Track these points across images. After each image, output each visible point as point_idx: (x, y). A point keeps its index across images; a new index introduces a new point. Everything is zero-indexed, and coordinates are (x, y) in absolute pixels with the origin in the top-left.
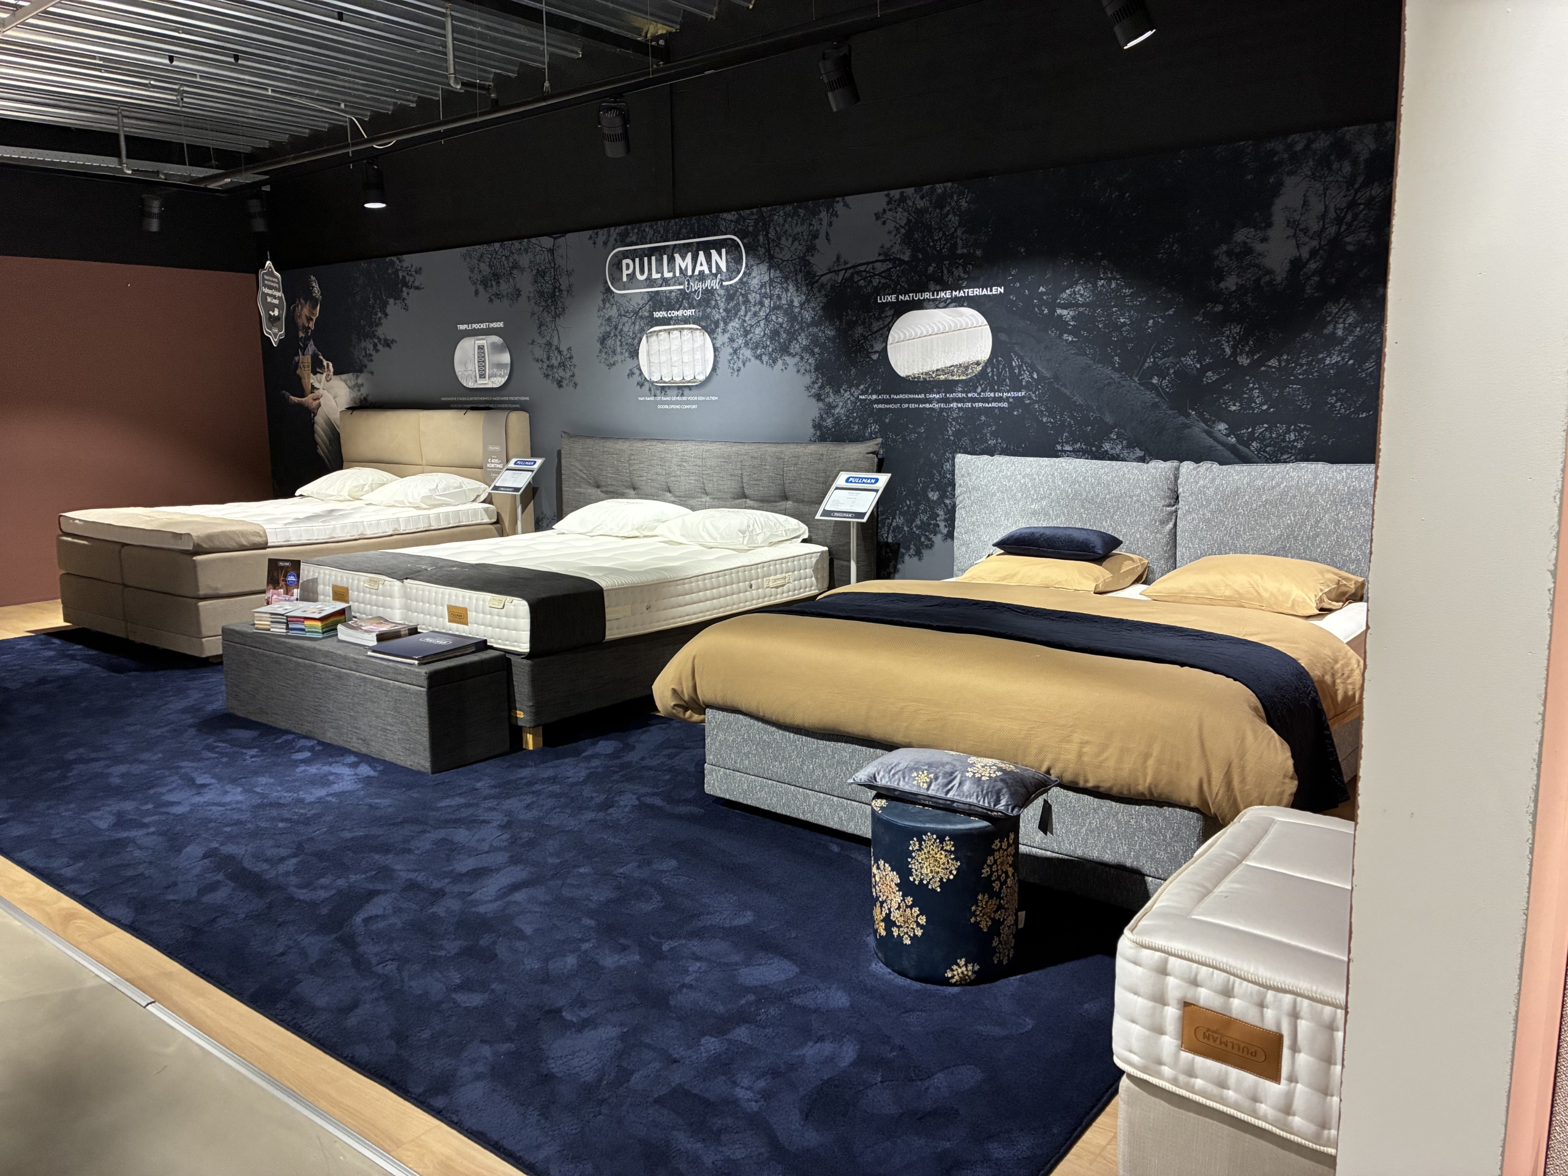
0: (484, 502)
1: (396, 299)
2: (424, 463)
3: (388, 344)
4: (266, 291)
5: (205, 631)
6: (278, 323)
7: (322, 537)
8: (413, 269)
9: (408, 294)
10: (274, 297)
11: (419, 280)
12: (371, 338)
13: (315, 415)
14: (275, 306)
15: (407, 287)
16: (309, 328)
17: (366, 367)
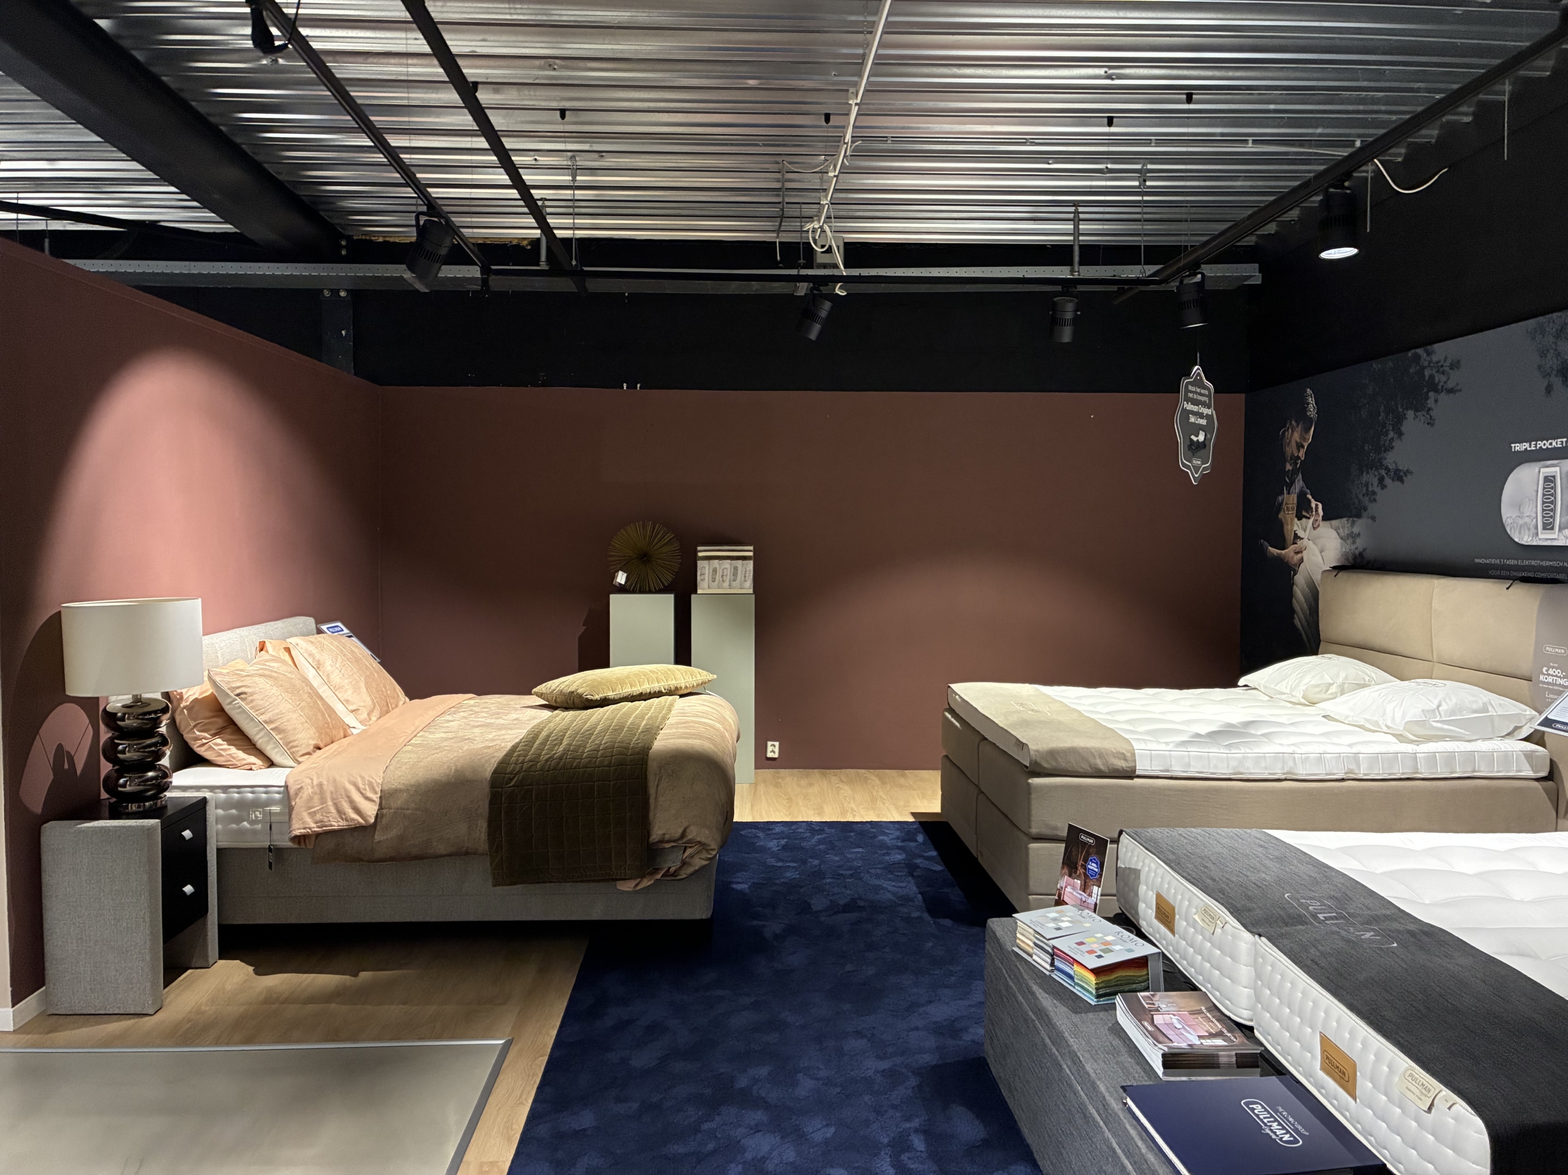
0: (1526, 739)
1: (1416, 410)
2: (1435, 659)
3: (1399, 476)
4: (1189, 407)
5: (1033, 885)
6: (1203, 452)
7: (1223, 771)
8: (1448, 363)
9: (1436, 401)
10: (1201, 415)
11: (1454, 379)
12: (1377, 469)
13: (1295, 574)
14: (1201, 428)
15: (1436, 391)
16: (1298, 458)
17: (1365, 509)
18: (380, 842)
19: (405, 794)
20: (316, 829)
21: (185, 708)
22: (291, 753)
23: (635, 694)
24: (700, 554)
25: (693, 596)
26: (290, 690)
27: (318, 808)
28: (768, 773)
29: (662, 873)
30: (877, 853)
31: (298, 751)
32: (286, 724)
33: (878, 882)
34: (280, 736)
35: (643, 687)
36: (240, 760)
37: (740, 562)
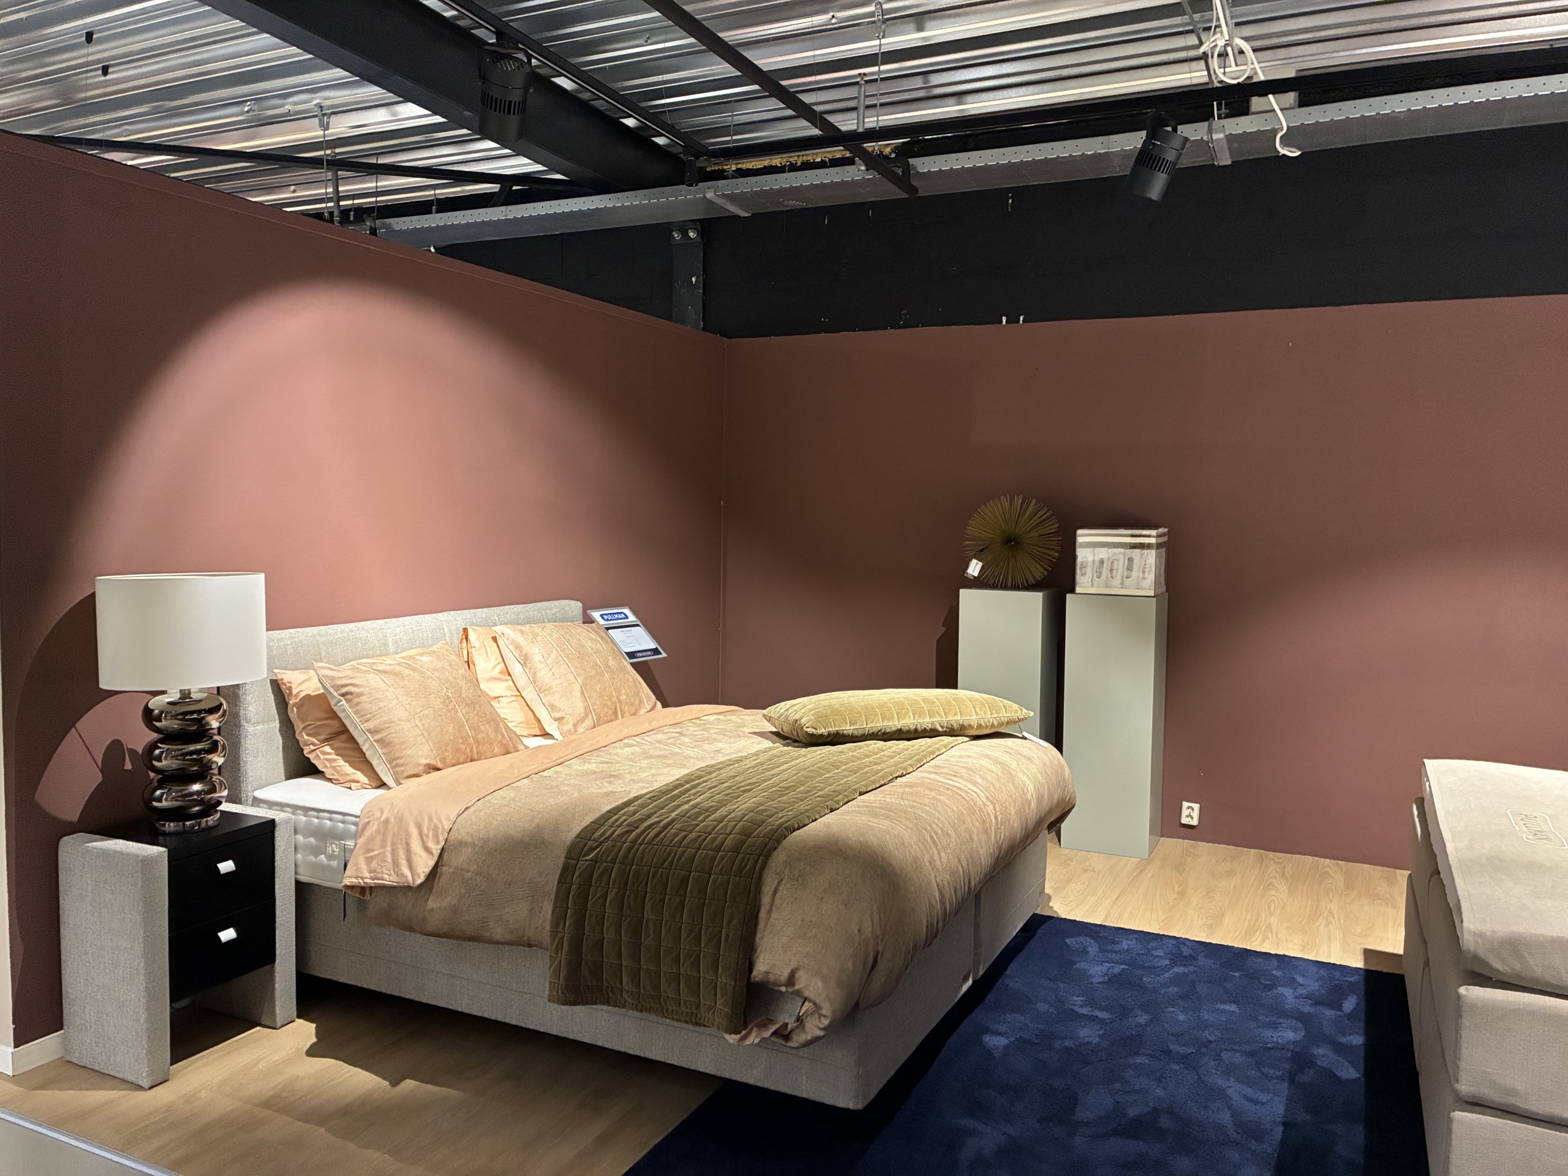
18: (432, 910)
19: (470, 850)
20: (368, 881)
21: (294, 705)
22: (394, 774)
23: (888, 730)
24: (1080, 540)
25: (1068, 596)
26: (413, 694)
27: (376, 852)
28: (1174, 845)
29: (773, 1028)
30: (1257, 1020)
31: (402, 772)
32: (393, 735)
33: (1221, 1082)
34: (384, 751)
35: (904, 722)
36: (343, 775)
37: (1138, 551)
